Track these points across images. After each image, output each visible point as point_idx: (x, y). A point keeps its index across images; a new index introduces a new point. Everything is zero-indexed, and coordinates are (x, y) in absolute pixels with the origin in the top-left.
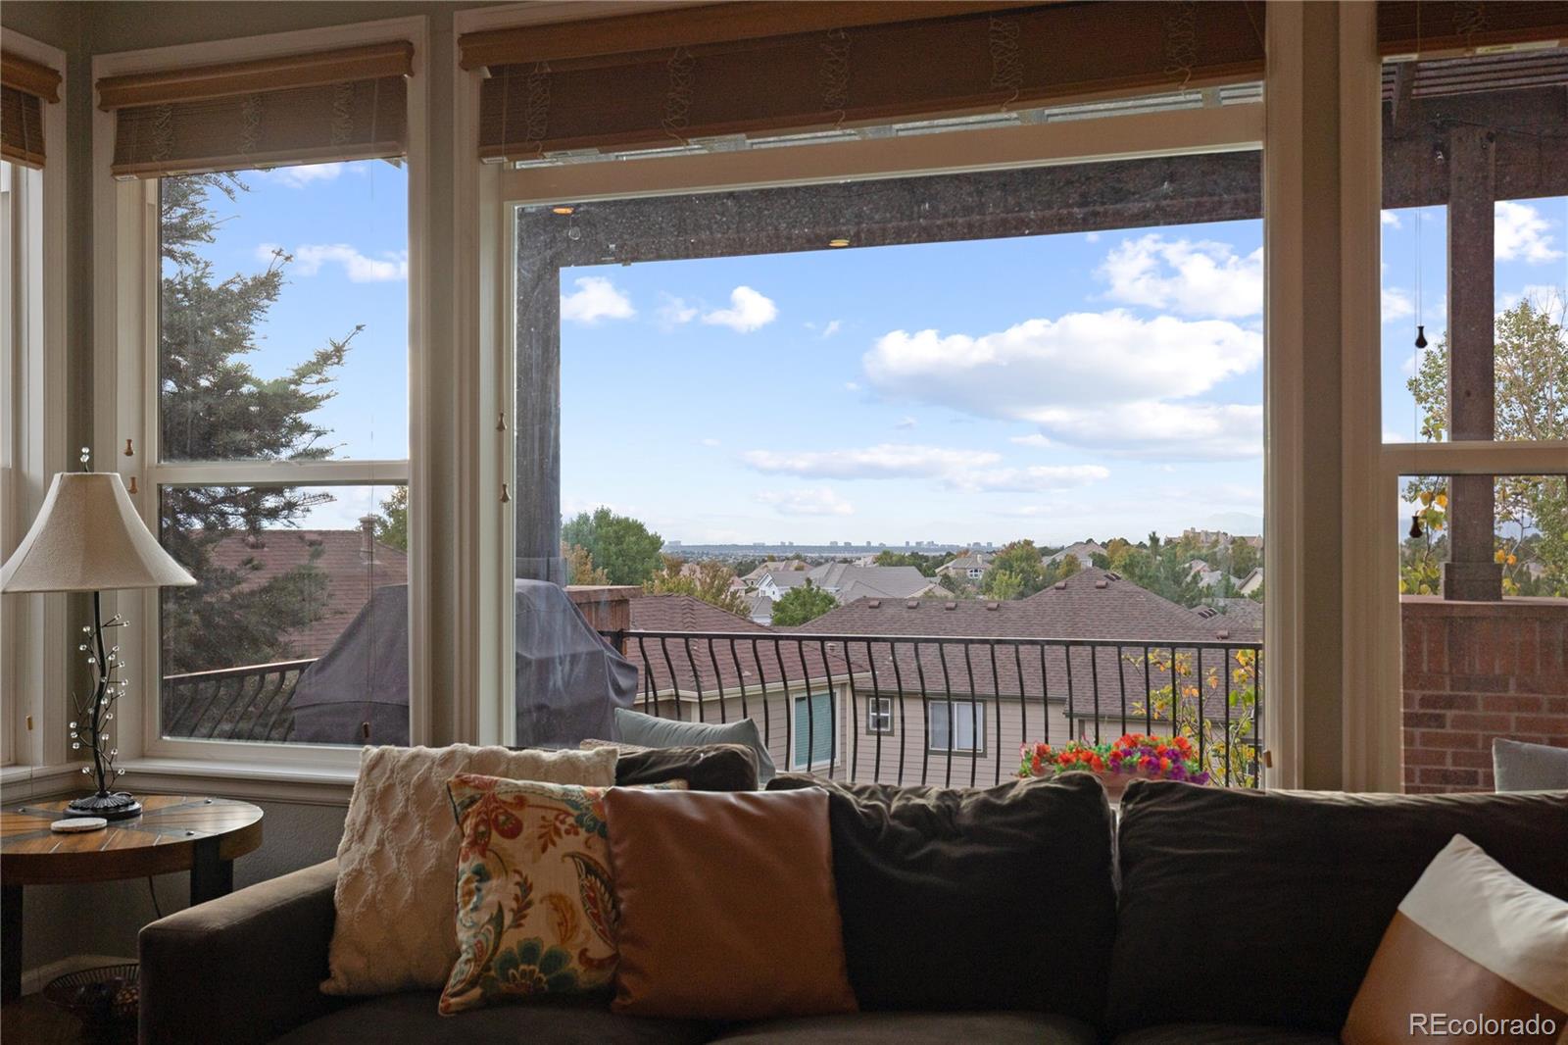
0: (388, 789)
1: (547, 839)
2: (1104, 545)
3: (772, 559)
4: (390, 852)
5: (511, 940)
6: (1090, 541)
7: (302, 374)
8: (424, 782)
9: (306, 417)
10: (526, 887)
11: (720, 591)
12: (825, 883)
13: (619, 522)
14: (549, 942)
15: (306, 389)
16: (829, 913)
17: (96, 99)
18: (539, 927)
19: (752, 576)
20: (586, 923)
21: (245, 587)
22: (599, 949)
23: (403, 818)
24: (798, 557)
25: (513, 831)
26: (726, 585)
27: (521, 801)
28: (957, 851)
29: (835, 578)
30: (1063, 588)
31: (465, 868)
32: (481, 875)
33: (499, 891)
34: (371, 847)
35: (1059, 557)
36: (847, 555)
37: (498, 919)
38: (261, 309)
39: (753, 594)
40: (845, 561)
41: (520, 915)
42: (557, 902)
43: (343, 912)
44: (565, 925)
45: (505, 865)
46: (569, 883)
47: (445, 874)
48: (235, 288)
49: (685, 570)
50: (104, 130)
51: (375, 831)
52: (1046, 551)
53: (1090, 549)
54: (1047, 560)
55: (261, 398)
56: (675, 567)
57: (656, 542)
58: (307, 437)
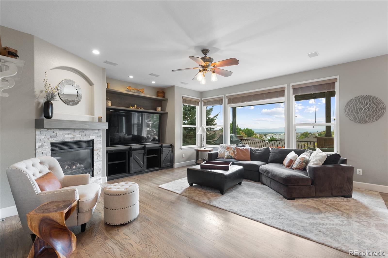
0: (221, 146)
1: (231, 149)
2: (320, 132)
3: (269, 134)
4: (221, 150)
5: (229, 155)
6: (318, 132)
7: (215, 117)
8: (223, 146)
9: (215, 121)
10: (230, 152)
11: (261, 138)
12: (249, 153)
13: (249, 129)
14: (231, 155)
15: (215, 118)
16: (250, 155)
17: (202, 101)
18: (230, 154)
19: (267, 136)
20: (233, 154)
21: (210, 135)
22: (234, 156)
23: (222, 148)
24: (273, 134)
25: (229, 149)
26: (262, 137)
27: (229, 147)
28: (258, 152)
29: (278, 136)
30: (308, 138)
31: (226, 151)
32: (227, 151)
33: (228, 152)
34: (220, 150)
35: (312, 134)
36: (280, 133)
37: (228, 154)
38: (211, 111)
39: (266, 138)
40: (280, 134)
41: (229, 153)
42: (231, 153)
43: (219, 153)
44: (232, 155)
45: (228, 151)
46: (232, 152)
47: (225, 151)
48: (209, 110)
49: (257, 135)
50: (203, 103)
51: (221, 149)
52: (310, 133)
53: (318, 133)
54: (310, 134)
55: (211, 119)
56: (256, 135)
57: (253, 132)
58: (215, 122)
